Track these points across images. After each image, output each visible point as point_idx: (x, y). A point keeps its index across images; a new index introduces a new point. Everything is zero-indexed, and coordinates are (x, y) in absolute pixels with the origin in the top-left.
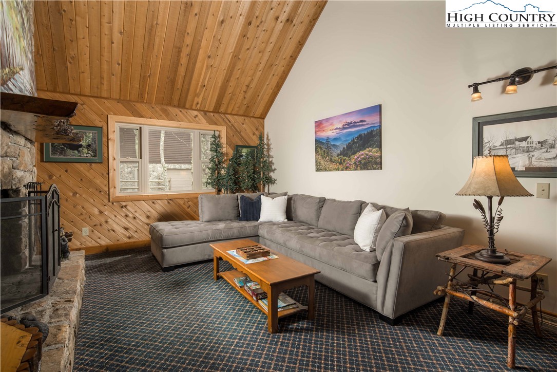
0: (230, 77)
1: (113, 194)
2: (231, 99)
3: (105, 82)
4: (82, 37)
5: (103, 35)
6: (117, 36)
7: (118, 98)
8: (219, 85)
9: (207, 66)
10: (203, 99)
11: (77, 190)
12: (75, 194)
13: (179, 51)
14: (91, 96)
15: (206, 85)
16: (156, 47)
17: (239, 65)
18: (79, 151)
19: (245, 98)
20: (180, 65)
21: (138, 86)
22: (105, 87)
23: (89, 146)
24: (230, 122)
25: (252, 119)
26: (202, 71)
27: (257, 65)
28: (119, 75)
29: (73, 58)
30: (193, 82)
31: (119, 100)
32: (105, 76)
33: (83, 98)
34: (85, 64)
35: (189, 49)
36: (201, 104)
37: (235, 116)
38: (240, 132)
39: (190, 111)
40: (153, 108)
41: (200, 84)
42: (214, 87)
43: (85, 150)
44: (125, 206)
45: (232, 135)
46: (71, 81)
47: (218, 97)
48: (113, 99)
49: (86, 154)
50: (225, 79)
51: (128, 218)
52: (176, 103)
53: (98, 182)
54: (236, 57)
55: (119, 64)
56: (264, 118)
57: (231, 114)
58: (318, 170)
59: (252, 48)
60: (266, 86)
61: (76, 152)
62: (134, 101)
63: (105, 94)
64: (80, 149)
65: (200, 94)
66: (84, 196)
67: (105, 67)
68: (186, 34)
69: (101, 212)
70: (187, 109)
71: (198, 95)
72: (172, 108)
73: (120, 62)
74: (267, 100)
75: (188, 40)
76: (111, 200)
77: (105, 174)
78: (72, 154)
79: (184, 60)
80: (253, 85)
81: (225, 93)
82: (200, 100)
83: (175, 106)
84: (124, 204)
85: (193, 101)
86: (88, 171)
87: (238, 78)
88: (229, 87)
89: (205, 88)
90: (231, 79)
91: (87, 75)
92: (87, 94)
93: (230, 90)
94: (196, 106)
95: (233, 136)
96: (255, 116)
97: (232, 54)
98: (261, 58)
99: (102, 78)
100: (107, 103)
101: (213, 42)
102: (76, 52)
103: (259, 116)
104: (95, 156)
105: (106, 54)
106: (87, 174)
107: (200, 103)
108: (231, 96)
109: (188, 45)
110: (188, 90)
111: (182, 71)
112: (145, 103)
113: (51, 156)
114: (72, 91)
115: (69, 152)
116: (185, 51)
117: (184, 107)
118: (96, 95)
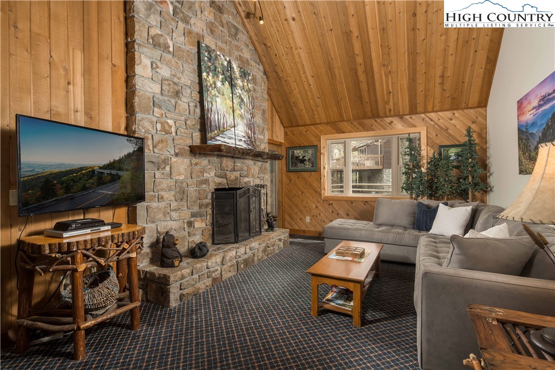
0: (415, 74)
1: (324, 194)
2: (426, 96)
3: (315, 113)
4: (294, 88)
5: (304, 82)
6: (311, 80)
7: (327, 121)
8: (406, 86)
9: (386, 75)
10: (394, 104)
11: (304, 190)
12: (302, 192)
13: (355, 72)
14: (311, 125)
15: (391, 91)
16: (337, 76)
17: (421, 60)
18: (304, 164)
19: (444, 90)
20: (360, 82)
21: (336, 109)
22: (316, 116)
23: (309, 159)
24: (432, 120)
25: (465, 111)
26: (382, 80)
27: (445, 50)
28: (322, 105)
29: (294, 103)
30: (379, 93)
31: (328, 123)
32: (314, 109)
33: (307, 127)
34: (301, 105)
35: (363, 67)
36: (394, 110)
37: (439, 113)
38: (447, 129)
39: (385, 119)
40: (352, 123)
41: (385, 93)
42: (401, 90)
43: (308, 163)
44: (332, 204)
45: (434, 135)
46: (298, 117)
47: (409, 99)
48: (324, 123)
49: (308, 165)
50: (409, 79)
51: (333, 214)
52: (369, 114)
53: (315, 185)
54: (413, 53)
55: (319, 98)
56: (485, 106)
57: (433, 111)
58: (521, 172)
59: (428, 36)
60: (469, 68)
61: (303, 164)
62: (337, 122)
63: (318, 121)
64: (305, 162)
65: (389, 101)
66: (307, 194)
67: (312, 102)
68: (356, 56)
69: (317, 207)
70: (382, 117)
71: (387, 103)
72: (368, 120)
73: (319, 96)
74: (480, 84)
75: (360, 60)
76: (322, 198)
77: (319, 179)
78: (300, 166)
79: (362, 77)
80: (449, 73)
81: (416, 92)
82: (391, 106)
83: (370, 118)
84: (331, 202)
85: (385, 109)
86: (309, 177)
87: (425, 73)
88: (418, 85)
89: (391, 94)
90: (417, 76)
91: (304, 111)
92: (309, 124)
93: (420, 88)
94: (390, 113)
95: (437, 135)
96: (469, 106)
97: (406, 52)
98: (446, 41)
99: (313, 111)
100: (320, 127)
101: (382, 51)
102: (294, 99)
103: (476, 106)
104: (313, 167)
105: (309, 94)
106: (309, 179)
107: (392, 109)
108: (425, 93)
109: (360, 64)
110: (376, 100)
111: (364, 86)
112: (346, 121)
113: (290, 168)
114: (301, 124)
115: (299, 164)
116: (360, 70)
117: (379, 117)
118: (313, 123)
